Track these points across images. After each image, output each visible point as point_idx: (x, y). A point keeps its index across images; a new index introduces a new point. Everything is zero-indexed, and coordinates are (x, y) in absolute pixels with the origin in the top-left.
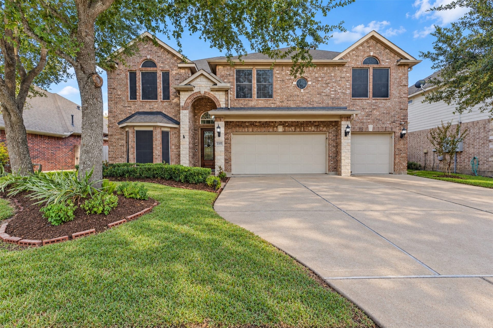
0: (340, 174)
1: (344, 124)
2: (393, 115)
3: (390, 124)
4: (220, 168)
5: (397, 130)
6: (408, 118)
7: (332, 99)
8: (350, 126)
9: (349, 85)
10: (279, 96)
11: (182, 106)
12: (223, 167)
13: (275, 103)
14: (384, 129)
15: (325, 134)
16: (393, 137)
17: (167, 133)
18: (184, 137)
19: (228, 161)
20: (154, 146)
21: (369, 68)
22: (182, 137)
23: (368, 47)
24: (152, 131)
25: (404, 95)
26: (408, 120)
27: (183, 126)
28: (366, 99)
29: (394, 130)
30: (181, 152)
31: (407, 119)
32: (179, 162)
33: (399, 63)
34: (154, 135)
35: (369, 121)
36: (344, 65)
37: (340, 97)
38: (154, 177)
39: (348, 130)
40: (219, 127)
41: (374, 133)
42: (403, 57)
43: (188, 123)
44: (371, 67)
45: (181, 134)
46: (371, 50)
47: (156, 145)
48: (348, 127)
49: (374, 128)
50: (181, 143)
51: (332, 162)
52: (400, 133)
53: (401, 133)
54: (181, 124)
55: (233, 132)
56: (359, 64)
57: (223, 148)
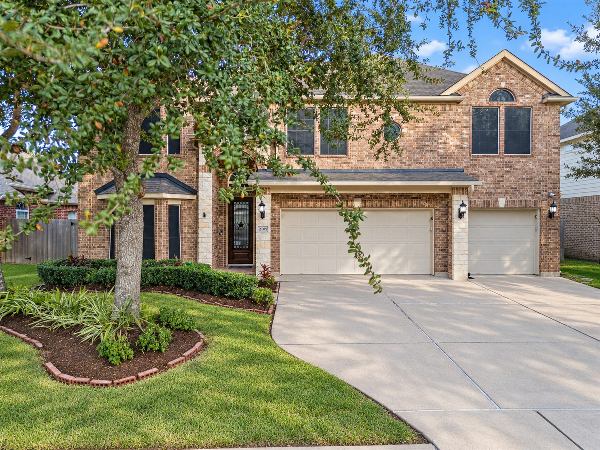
0: (450, 278)
1: (457, 200)
2: (537, 182)
3: (533, 196)
4: (264, 267)
5: (544, 205)
6: (561, 186)
7: (441, 155)
8: (466, 203)
9: (467, 134)
10: (356, 151)
11: (203, 166)
12: (268, 264)
13: (349, 163)
14: (524, 203)
15: (430, 210)
16: (538, 217)
17: (177, 207)
18: (205, 216)
19: (275, 253)
20: (157, 231)
21: (499, 107)
22: (200, 216)
23: (496, 74)
24: (153, 206)
25: (553, 150)
26: (561, 190)
27: (203, 198)
28: (494, 157)
29: (539, 206)
30: (199, 240)
31: (559, 188)
32: (195, 256)
33: (545, 101)
34: (157, 213)
35: (499, 191)
36: (459, 102)
37: (454, 153)
38: (164, 284)
39: (463, 209)
40: (262, 204)
41: (507, 210)
42: (552, 93)
43: (211, 194)
44: (502, 106)
45: (199, 212)
46: (503, 79)
47: (159, 229)
48: (463, 205)
49: (507, 202)
50: (200, 225)
51: (440, 257)
52: (547, 211)
53: (549, 211)
54: (200, 193)
55: (283, 207)
56: (484, 102)
57: (268, 236)
